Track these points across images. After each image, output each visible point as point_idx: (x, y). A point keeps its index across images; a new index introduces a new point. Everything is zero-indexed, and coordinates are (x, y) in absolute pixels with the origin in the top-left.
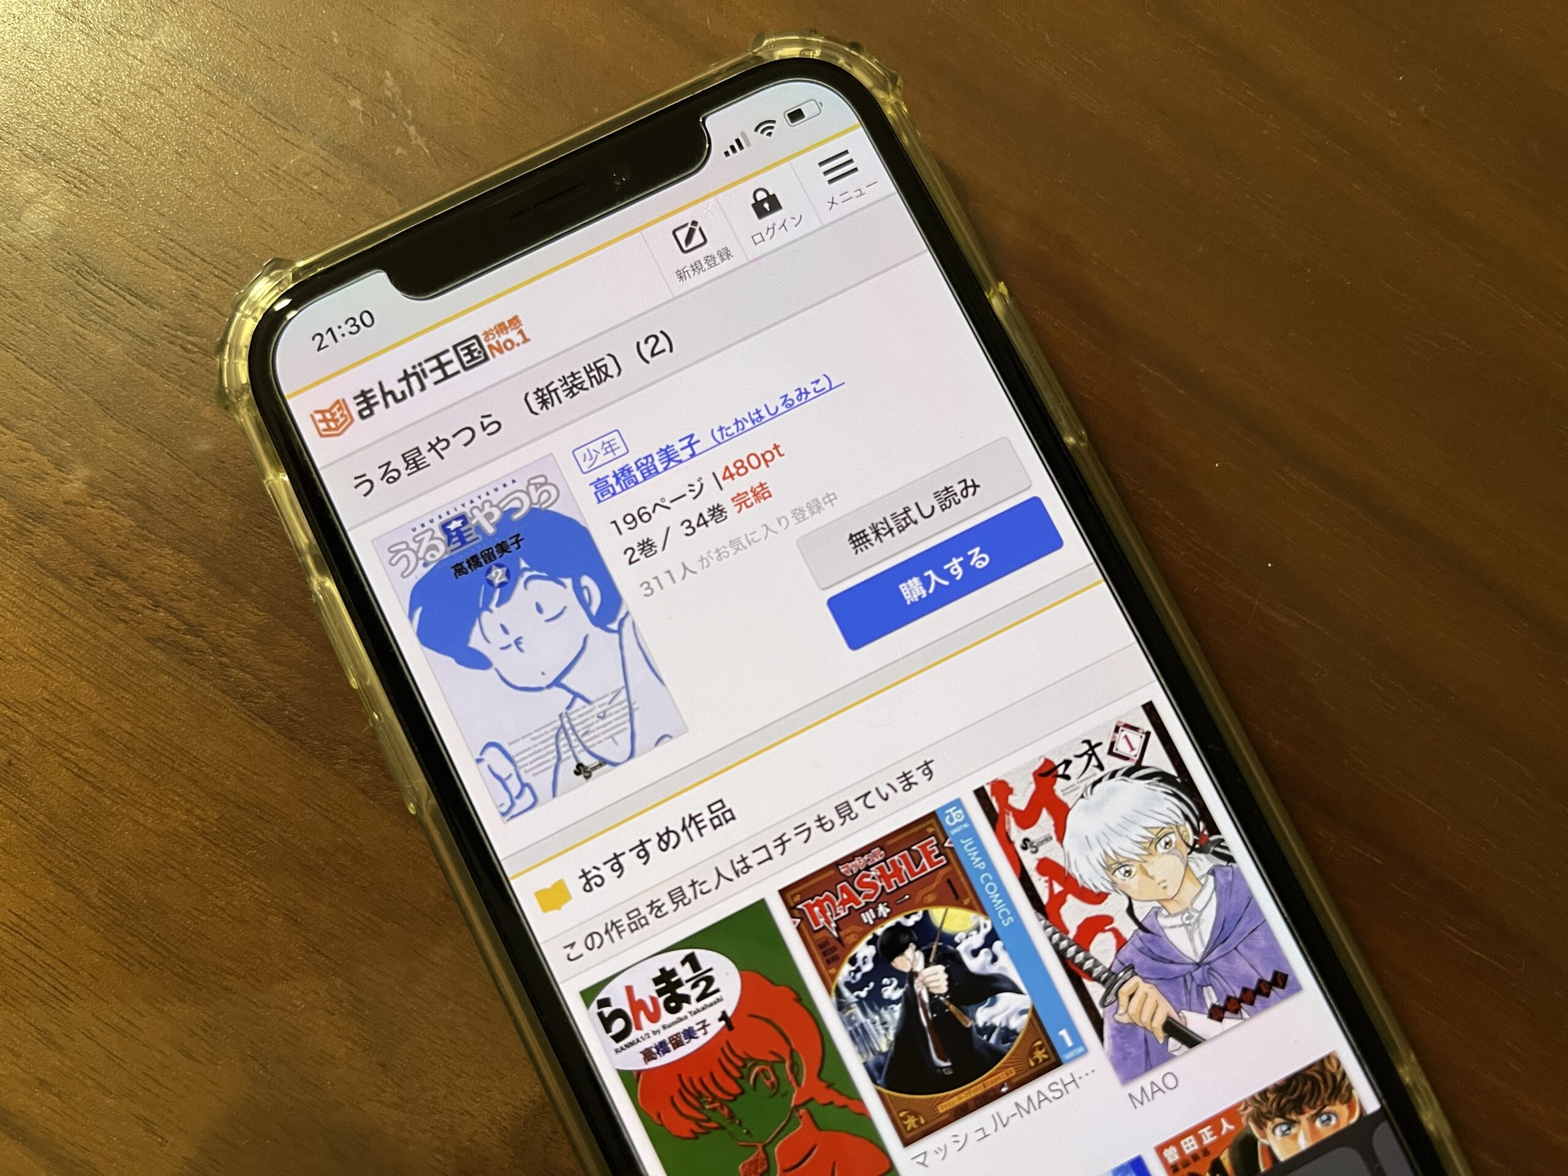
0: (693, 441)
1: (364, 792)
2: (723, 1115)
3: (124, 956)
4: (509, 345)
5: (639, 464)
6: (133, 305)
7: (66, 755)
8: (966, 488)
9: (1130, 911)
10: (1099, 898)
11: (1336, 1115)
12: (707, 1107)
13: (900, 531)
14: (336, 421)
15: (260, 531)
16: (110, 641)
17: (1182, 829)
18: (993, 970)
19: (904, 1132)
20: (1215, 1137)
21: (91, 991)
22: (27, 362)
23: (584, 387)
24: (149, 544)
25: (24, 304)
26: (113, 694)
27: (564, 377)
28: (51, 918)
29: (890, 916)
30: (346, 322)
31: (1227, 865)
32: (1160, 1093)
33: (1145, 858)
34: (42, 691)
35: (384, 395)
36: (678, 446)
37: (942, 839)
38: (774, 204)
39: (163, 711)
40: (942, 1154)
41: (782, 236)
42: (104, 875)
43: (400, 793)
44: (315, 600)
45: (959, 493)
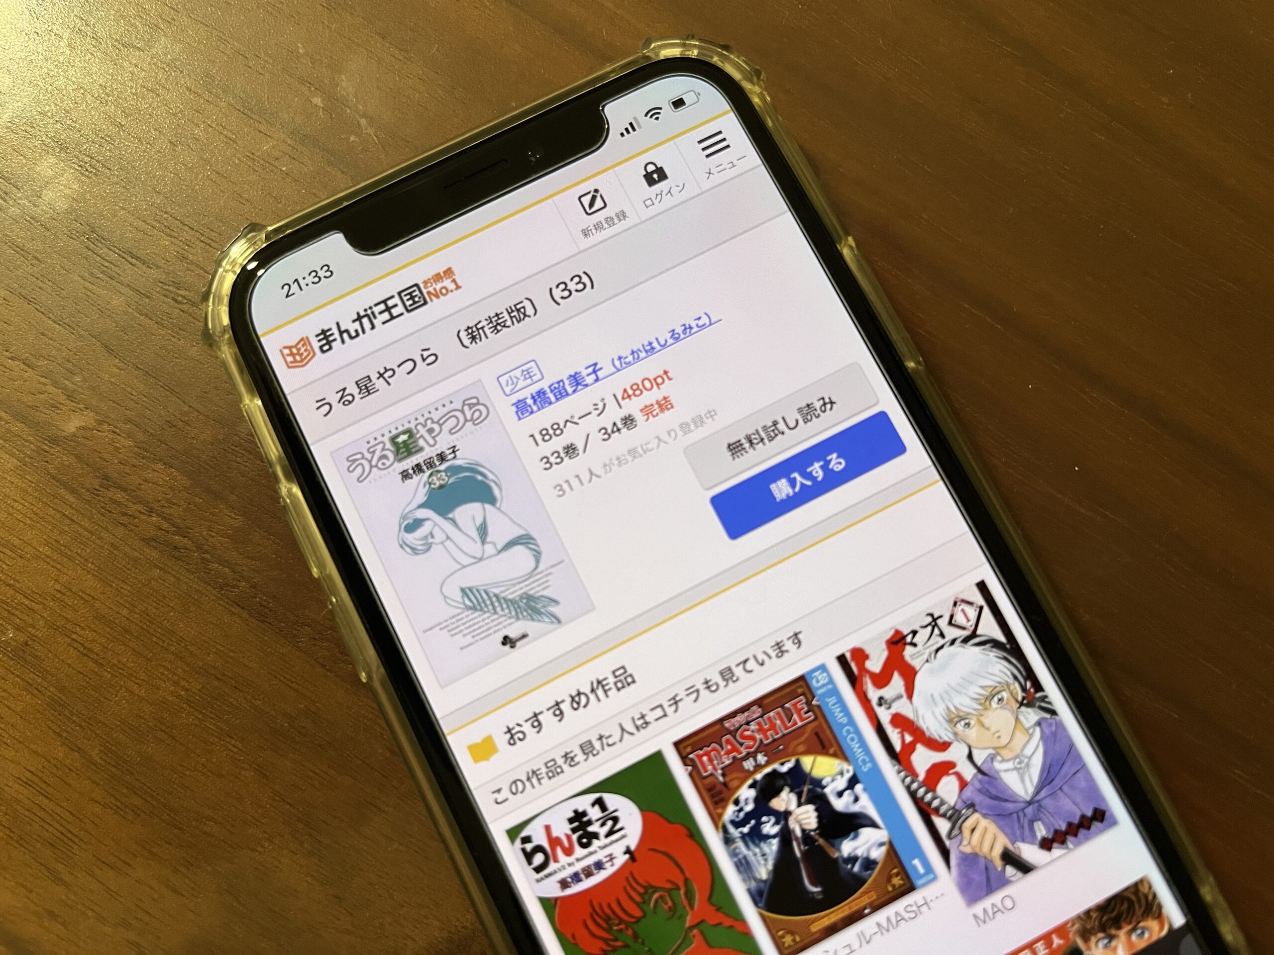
0: (598, 367)
1: (323, 666)
2: (628, 936)
3: (119, 804)
4: (444, 291)
5: (552, 388)
6: (133, 265)
7: (74, 636)
8: (825, 404)
9: (970, 757)
10: (943, 746)
11: (1148, 929)
12: (615, 928)
13: (770, 441)
14: (301, 355)
15: (237, 449)
16: (112, 541)
17: (1012, 687)
18: (856, 808)
19: (782, 948)
20: (1047, 951)
21: (92, 836)
22: (46, 312)
23: (507, 325)
24: (145, 461)
25: (44, 266)
26: (114, 585)
27: (489, 317)
28: (59, 773)
29: (768, 763)
30: (310, 274)
31: (1051, 718)
32: (999, 914)
33: (982, 712)
34: (54, 584)
35: (341, 333)
36: (585, 373)
37: (810, 698)
38: (662, 175)
39: (155, 599)
41: (668, 201)
42: (104, 737)
43: (353, 665)
44: (282, 504)
45: (818, 408)
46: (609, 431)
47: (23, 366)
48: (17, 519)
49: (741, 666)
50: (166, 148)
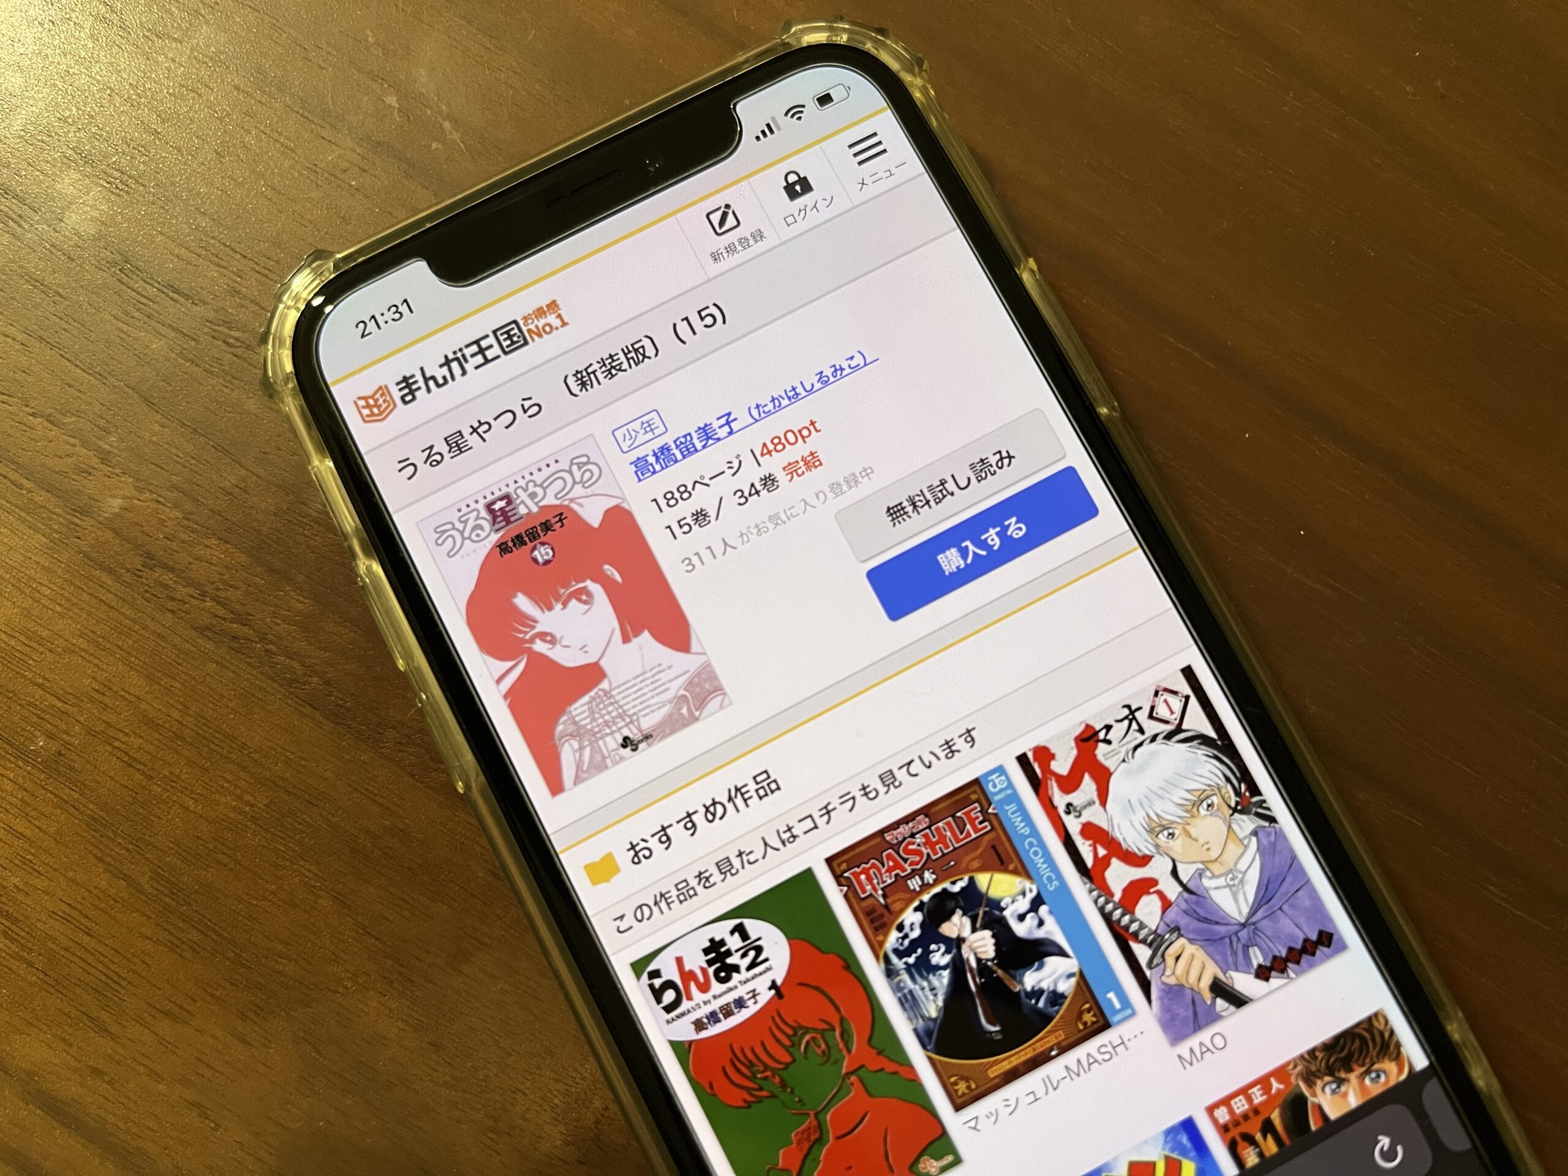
0: (730, 419)
1: (412, 776)
2: (775, 1084)
3: (175, 942)
4: (548, 329)
5: (678, 443)
6: (176, 301)
7: (116, 744)
8: (1002, 459)
9: (1174, 873)
10: (1143, 861)
11: (1384, 1072)
12: (759, 1076)
13: (937, 503)
14: (379, 407)
15: (304, 520)
16: (159, 631)
17: (1223, 791)
18: (1040, 934)
19: (955, 1097)
20: (1265, 1097)
21: (143, 978)
22: (72, 359)
23: (623, 368)
24: (195, 536)
25: (68, 303)
26: (163, 683)
27: (602, 359)
28: (103, 905)
30: (389, 310)
31: (1269, 826)
32: (1209, 1053)
33: (1189, 821)
34: (91, 682)
35: (426, 380)
36: (716, 424)
37: (986, 806)
38: (806, 186)
40: (993, 1119)
41: (814, 218)
42: (155, 862)
43: (447, 774)
44: (361, 584)
45: (994, 465)
46: (746, 494)
47: (46, 424)
48: (45, 606)
49: (905, 768)
50: (212, 160)
